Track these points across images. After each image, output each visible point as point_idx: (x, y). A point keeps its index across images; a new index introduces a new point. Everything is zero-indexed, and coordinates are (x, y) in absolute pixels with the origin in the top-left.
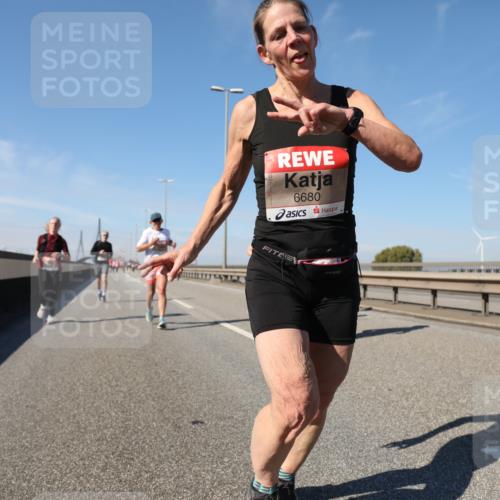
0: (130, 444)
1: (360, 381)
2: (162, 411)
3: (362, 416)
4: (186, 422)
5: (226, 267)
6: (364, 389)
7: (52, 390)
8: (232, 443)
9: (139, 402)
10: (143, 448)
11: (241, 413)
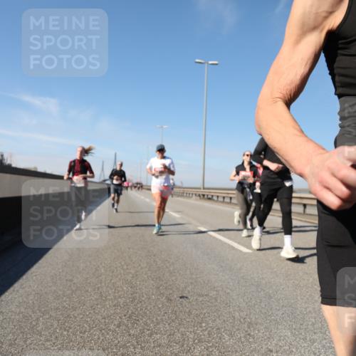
0: (137, 309)
1: (301, 274)
2: (159, 288)
3: (302, 299)
4: (175, 296)
5: (204, 188)
6: (304, 280)
7: (83, 269)
8: (209, 313)
9: (143, 281)
10: (145, 313)
11: (215, 293)
